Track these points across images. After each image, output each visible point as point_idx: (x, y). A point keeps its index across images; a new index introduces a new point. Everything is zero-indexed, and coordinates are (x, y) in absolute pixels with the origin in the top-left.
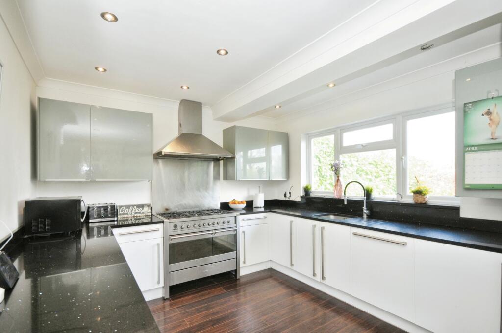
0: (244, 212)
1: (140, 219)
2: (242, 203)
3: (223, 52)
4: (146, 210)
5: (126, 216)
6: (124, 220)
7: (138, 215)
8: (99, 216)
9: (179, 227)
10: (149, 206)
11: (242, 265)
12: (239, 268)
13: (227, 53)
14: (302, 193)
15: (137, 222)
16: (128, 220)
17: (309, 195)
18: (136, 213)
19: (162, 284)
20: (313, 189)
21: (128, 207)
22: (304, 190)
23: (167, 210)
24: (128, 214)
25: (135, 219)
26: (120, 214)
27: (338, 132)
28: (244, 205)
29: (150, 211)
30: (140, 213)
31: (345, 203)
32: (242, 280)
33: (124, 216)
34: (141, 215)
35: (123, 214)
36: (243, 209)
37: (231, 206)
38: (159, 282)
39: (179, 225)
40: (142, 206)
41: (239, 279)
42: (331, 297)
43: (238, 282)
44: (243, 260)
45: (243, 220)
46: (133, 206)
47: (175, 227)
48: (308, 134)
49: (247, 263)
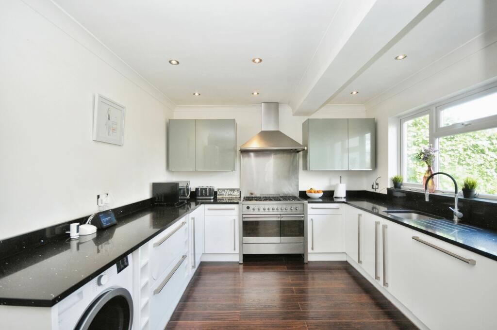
0: (321, 200)
1: (231, 199)
2: (318, 192)
3: (257, 61)
4: (236, 193)
5: (222, 196)
6: (221, 200)
7: (230, 196)
8: (202, 195)
9: (251, 208)
10: (238, 190)
11: (310, 250)
12: (307, 253)
13: (261, 61)
14: (390, 185)
15: (230, 201)
16: (223, 200)
17: (400, 188)
18: (229, 195)
19: (237, 251)
20: (405, 181)
21: (224, 190)
22: (392, 182)
23: (252, 194)
24: (223, 195)
25: (229, 199)
26: (219, 195)
27: (433, 110)
28: (321, 194)
29: (239, 194)
30: (231, 195)
31: (427, 200)
32: (310, 265)
33: (221, 196)
34: (232, 196)
35: (220, 195)
36: (320, 198)
37: (308, 194)
38: (235, 249)
39: (251, 207)
40: (233, 190)
41: (307, 263)
42: (395, 308)
43: (305, 265)
44: (311, 246)
45: (312, 208)
46: (227, 189)
47: (248, 208)
48: (399, 117)
49: (315, 251)
